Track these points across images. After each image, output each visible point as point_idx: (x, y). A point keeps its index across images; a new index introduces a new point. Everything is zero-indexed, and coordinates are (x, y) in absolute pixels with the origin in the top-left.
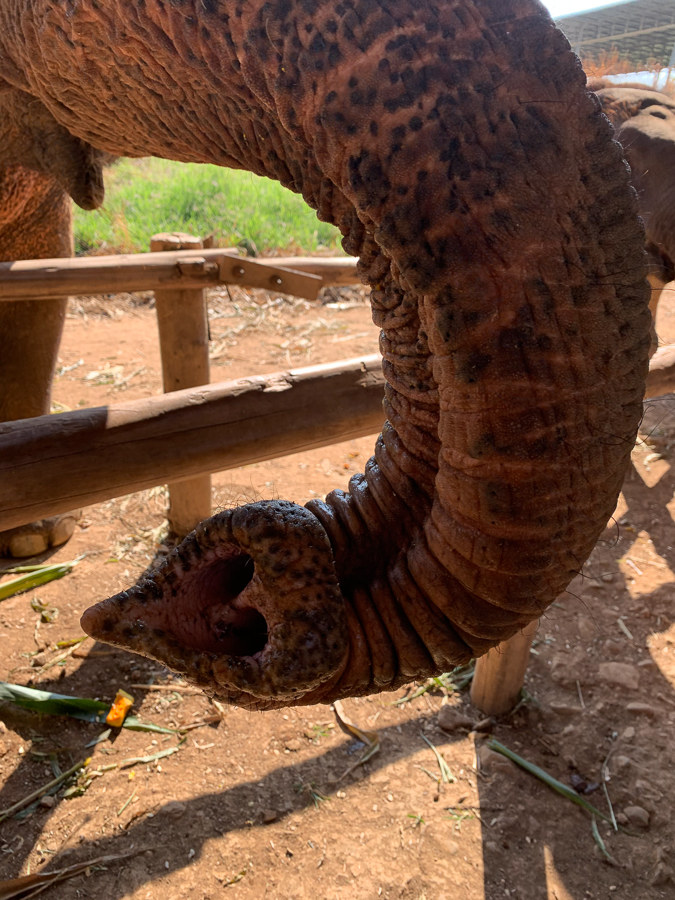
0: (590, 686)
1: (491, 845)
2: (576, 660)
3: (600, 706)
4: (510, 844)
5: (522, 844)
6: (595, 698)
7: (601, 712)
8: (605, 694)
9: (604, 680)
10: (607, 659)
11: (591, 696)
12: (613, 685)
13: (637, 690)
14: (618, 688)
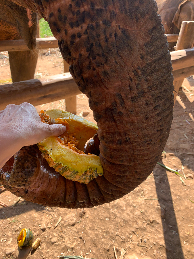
0: (178, 149)
1: (157, 182)
2: (174, 144)
3: (181, 154)
4: (161, 182)
5: (164, 182)
6: (179, 152)
7: (181, 155)
8: (182, 151)
9: (181, 148)
10: (182, 143)
11: (178, 152)
12: (184, 149)
13: (189, 150)
14: (185, 150)
